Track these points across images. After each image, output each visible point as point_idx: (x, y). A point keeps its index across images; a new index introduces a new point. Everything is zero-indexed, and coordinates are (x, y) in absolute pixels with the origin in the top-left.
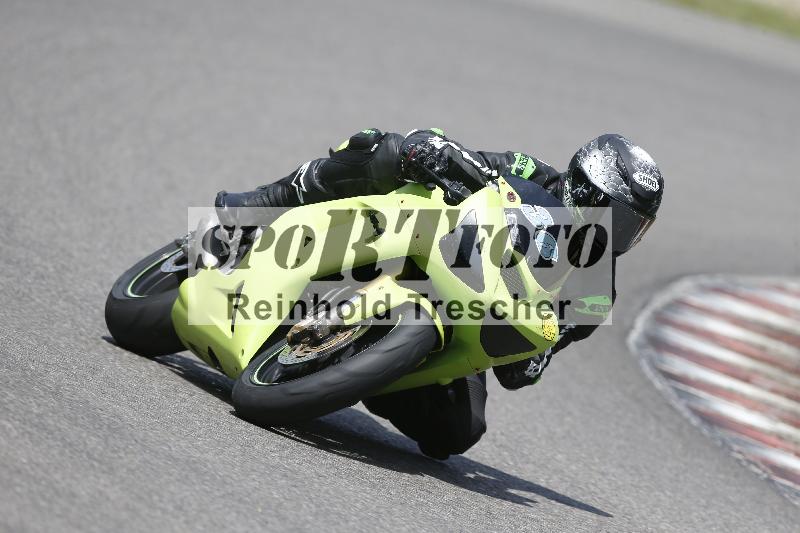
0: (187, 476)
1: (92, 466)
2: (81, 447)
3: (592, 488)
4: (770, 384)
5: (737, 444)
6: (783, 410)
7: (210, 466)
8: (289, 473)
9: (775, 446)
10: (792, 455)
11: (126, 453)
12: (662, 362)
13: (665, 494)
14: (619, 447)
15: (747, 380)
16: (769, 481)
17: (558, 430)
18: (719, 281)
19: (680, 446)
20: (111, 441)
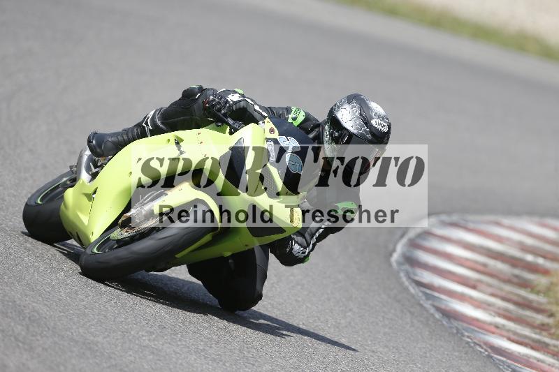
0: (84, 353)
1: (18, 346)
2: (11, 333)
3: (366, 362)
4: (490, 290)
5: (467, 331)
6: (499, 308)
7: (100, 346)
8: (155, 351)
9: (493, 333)
10: (505, 339)
11: (42, 337)
12: (415, 275)
13: (417, 366)
14: (385, 334)
15: (474, 287)
16: (489, 357)
17: (343, 321)
18: (455, 218)
19: (427, 333)
20: (31, 329)
